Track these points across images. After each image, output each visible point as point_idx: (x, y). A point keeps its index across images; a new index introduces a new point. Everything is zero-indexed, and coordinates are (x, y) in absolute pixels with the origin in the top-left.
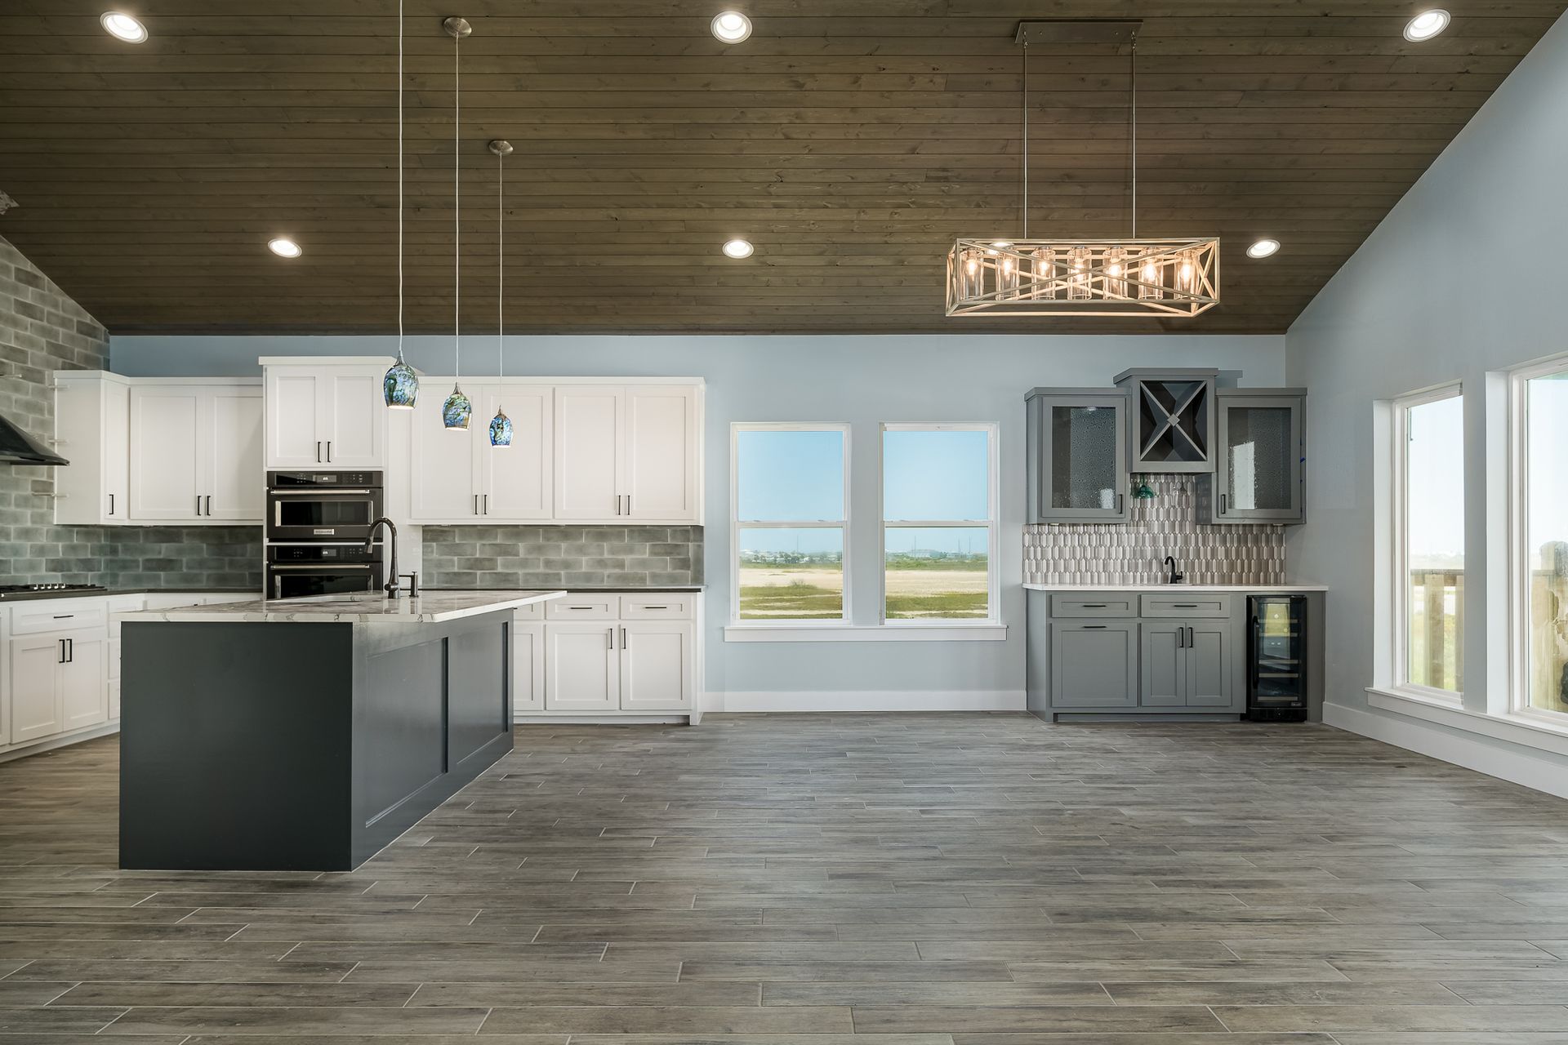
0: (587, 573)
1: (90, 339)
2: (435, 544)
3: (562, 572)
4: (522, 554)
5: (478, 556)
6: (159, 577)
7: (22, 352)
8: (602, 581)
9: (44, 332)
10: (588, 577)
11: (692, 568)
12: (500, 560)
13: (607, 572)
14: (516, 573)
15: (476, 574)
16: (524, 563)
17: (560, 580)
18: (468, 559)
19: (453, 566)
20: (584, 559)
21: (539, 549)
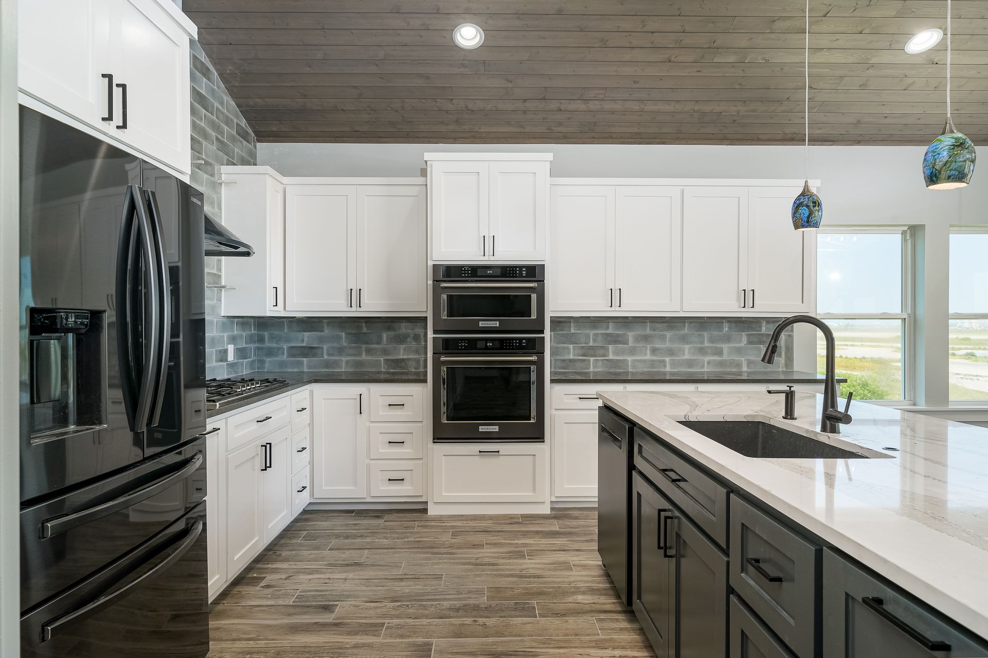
0: (690, 360)
2: (552, 333)
3: (667, 359)
4: (631, 343)
5: (591, 344)
6: (301, 363)
8: (703, 367)
10: (690, 363)
11: (782, 355)
12: (611, 347)
13: (707, 359)
14: (625, 360)
15: (589, 361)
16: (633, 351)
17: (665, 366)
18: (583, 347)
19: (569, 353)
20: (687, 347)
21: (646, 338)
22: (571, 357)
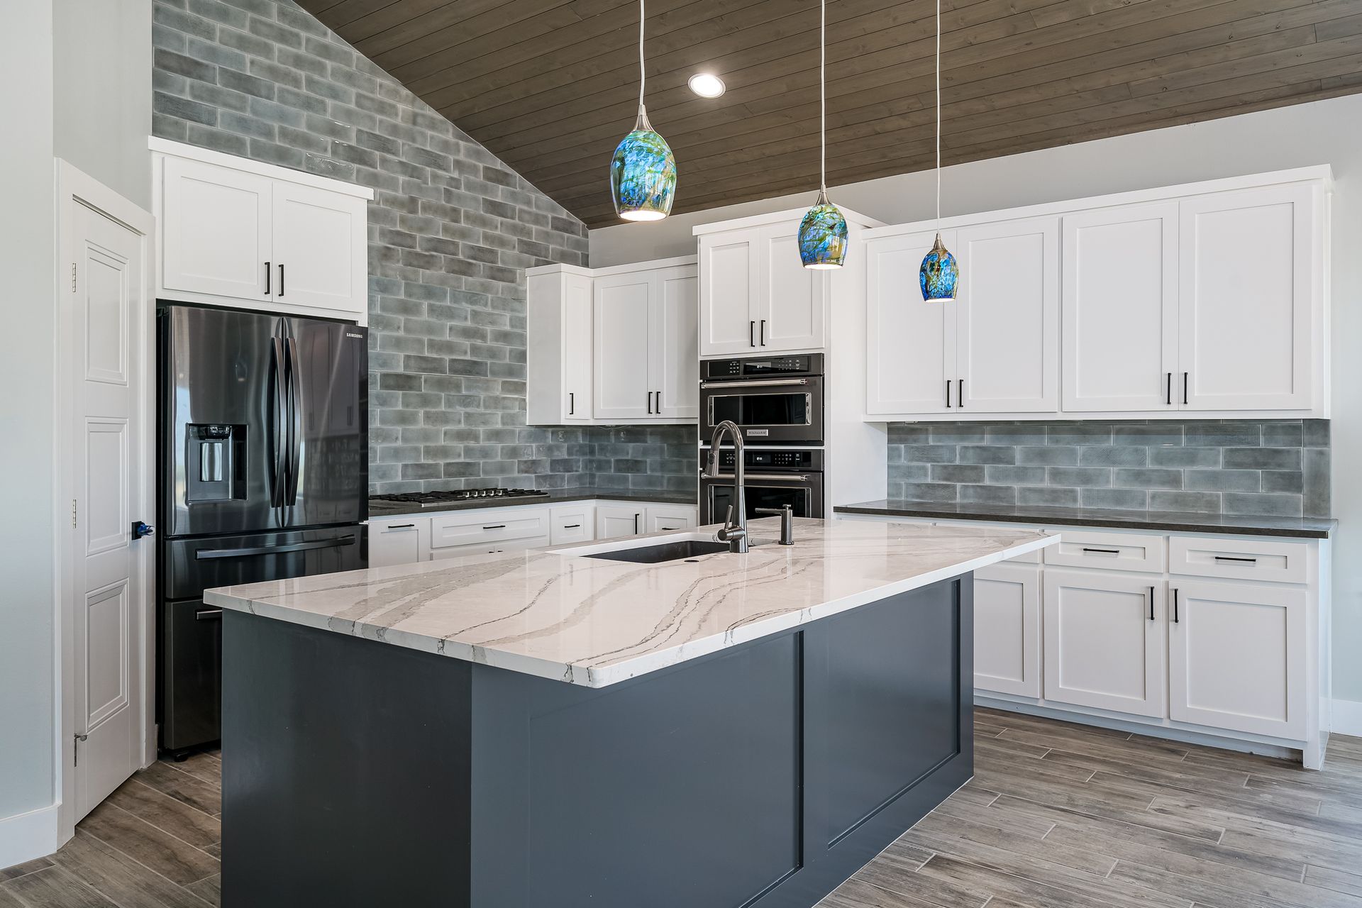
0: (1119, 491)
1: (566, 235)
2: (903, 446)
3: (1079, 489)
4: (1019, 461)
5: (957, 462)
6: (626, 479)
7: (492, 251)
8: (1143, 504)
9: (514, 229)
10: (1119, 497)
11: (1305, 489)
12: (987, 468)
13: (1150, 490)
14: (1008, 488)
15: (954, 487)
16: (1022, 474)
17: (1075, 500)
18: (945, 467)
19: (926, 475)
20: (1113, 470)
21: (1043, 455)
22: (929, 481)
